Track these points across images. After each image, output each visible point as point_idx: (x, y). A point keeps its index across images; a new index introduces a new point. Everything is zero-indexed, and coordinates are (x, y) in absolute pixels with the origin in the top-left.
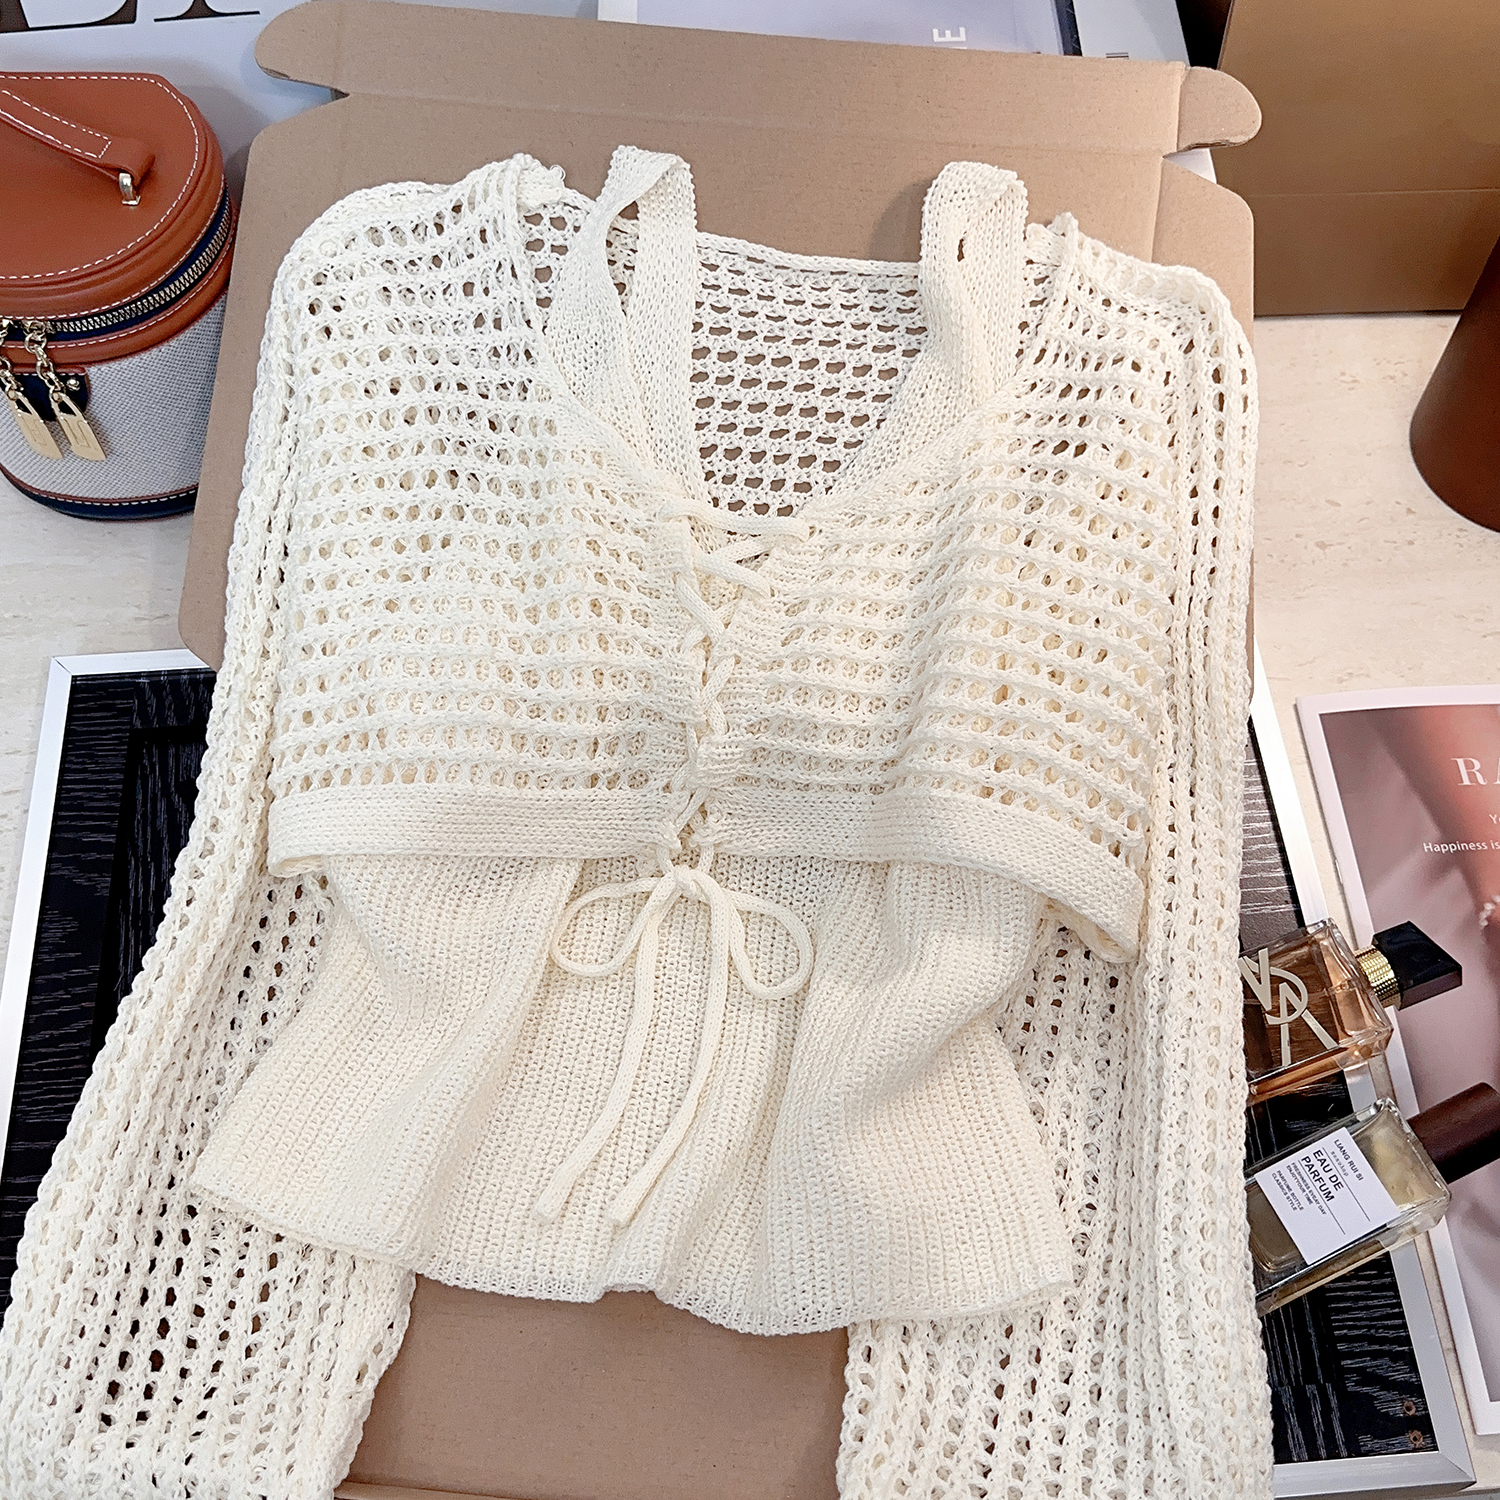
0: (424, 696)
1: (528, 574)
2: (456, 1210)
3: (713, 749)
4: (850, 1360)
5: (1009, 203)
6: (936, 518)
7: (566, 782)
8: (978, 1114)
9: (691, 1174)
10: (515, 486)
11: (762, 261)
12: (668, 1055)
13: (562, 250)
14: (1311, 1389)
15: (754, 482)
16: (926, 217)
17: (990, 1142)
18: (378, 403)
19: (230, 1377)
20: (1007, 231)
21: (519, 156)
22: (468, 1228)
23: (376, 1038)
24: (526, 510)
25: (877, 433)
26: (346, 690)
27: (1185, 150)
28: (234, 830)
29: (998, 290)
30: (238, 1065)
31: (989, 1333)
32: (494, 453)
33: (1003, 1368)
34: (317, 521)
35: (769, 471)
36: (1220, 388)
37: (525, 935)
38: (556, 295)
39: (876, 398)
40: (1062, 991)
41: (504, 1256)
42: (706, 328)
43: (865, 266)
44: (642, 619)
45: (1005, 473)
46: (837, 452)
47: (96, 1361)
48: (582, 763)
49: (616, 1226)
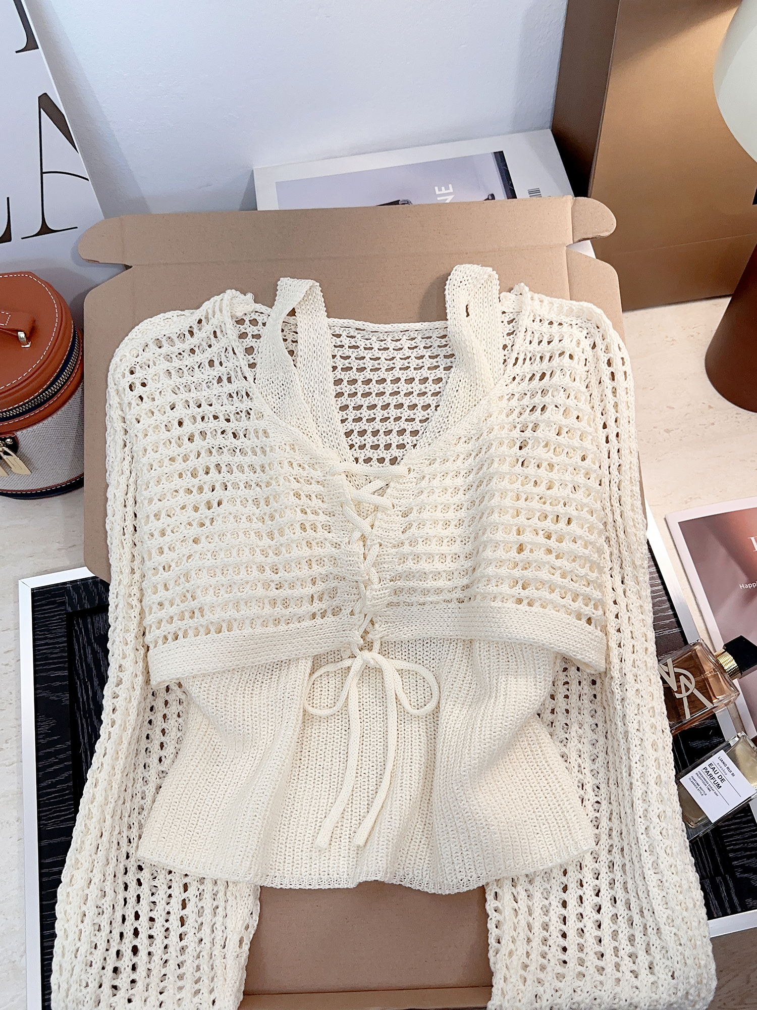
0: (220, 587)
1: (265, 514)
2: (276, 849)
3: (374, 593)
4: (488, 899)
6: (473, 456)
7: (300, 619)
8: (536, 765)
9: (394, 818)
11: (364, 330)
13: (257, 337)
14: (719, 879)
15: (375, 447)
16: (447, 298)
17: (544, 779)
18: (173, 433)
19: (174, 954)
20: (490, 298)
21: (228, 291)
22: (283, 858)
23: (220, 764)
24: (259, 480)
25: (436, 413)
26: (179, 589)
27: (577, 242)
28: (132, 669)
29: (489, 330)
30: (152, 787)
31: (555, 875)
32: (238, 451)
33: (565, 892)
34: (151, 501)
35: (382, 440)
36: (611, 369)
37: (290, 702)
38: (258, 361)
39: (433, 395)
40: (568, 690)
41: (304, 870)
42: (339, 368)
43: (418, 326)
44: (327, 528)
45: (506, 429)
46: (416, 425)
47: (105, 959)
48: (307, 608)
49: (358, 847)
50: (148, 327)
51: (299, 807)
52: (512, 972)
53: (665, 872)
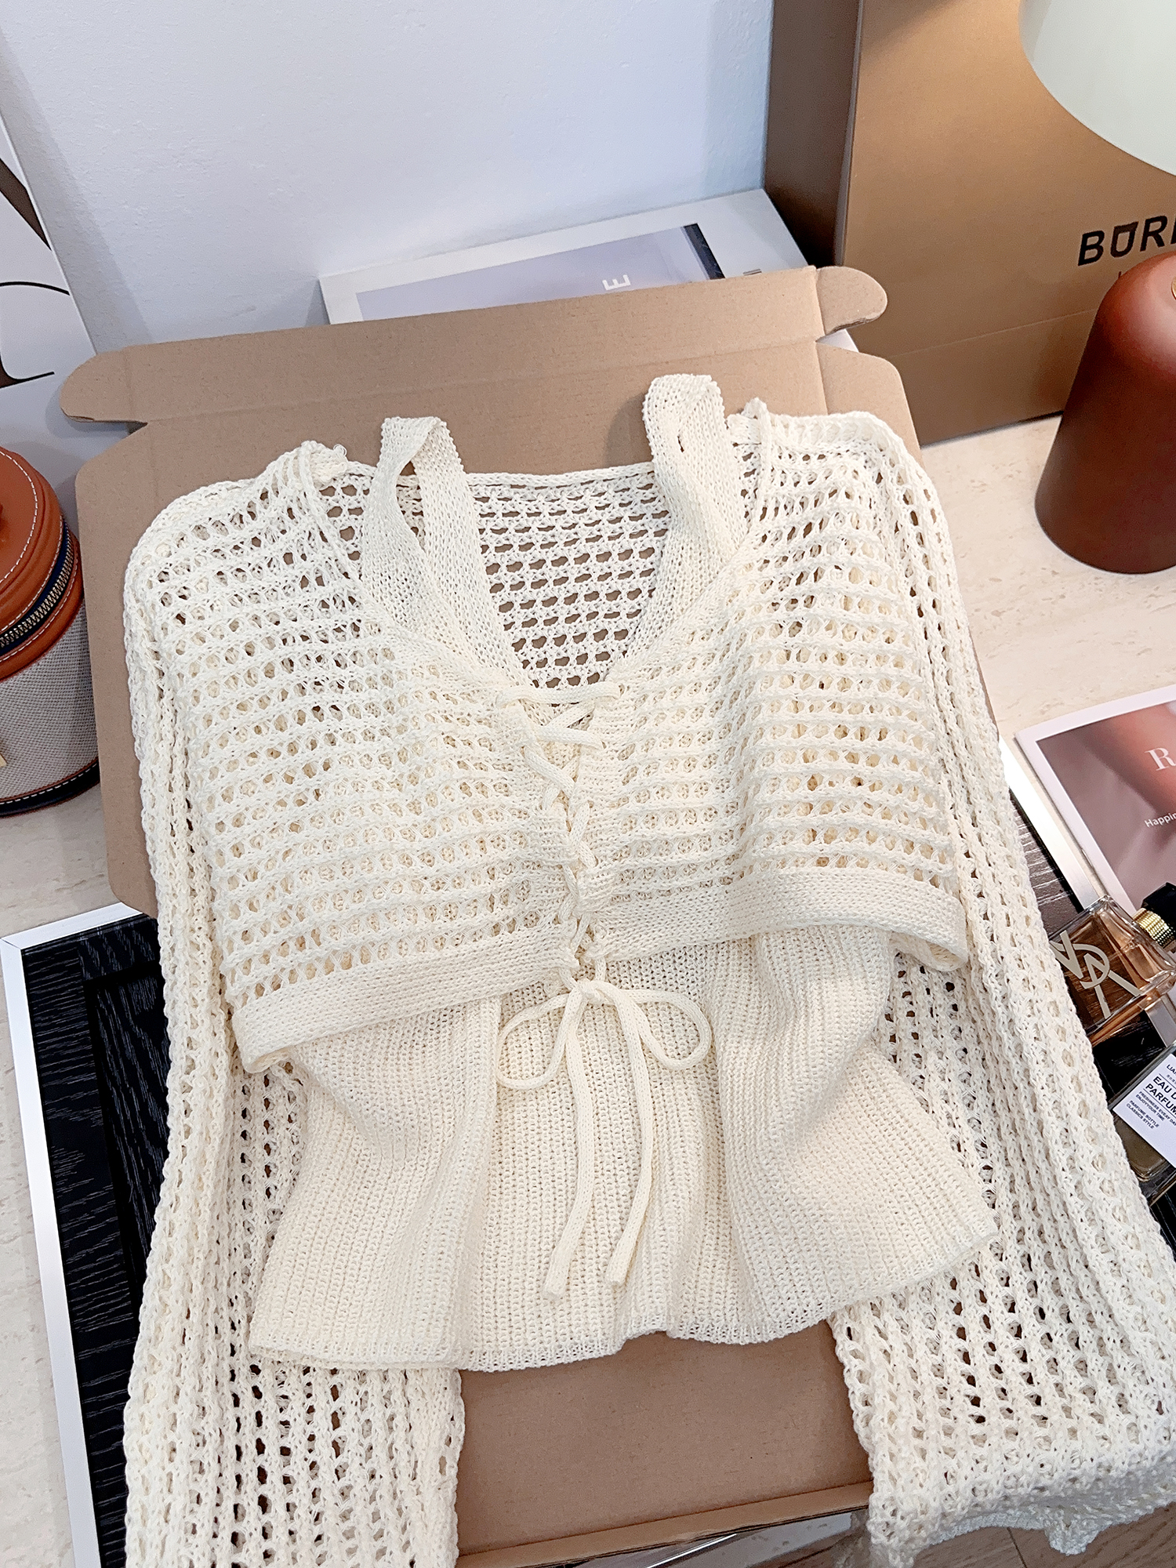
0: (343, 894)
1: (401, 776)
2: (479, 1308)
3: (589, 880)
4: (838, 1342)
5: (707, 401)
6: (717, 657)
7: (476, 936)
9: (668, 1229)
10: (370, 707)
11: (524, 486)
12: (615, 1136)
13: (358, 511)
15: (562, 661)
16: (648, 424)
17: (898, 1138)
18: (240, 666)
19: (331, 1501)
20: (712, 424)
21: (306, 443)
23: (370, 1185)
24: (386, 725)
25: (651, 601)
26: (275, 906)
27: (831, 333)
28: (208, 1044)
30: (259, 1237)
31: (940, 1290)
33: (959, 1314)
34: (214, 773)
35: (572, 650)
36: (911, 508)
37: (474, 1068)
38: (362, 547)
39: (642, 574)
40: (911, 1003)
42: (492, 548)
43: (607, 473)
44: (503, 789)
45: (763, 610)
46: (623, 623)
47: (216, 1520)
48: (485, 917)
49: (615, 1286)
50: (183, 510)
51: (509, 1237)
52: (901, 1442)
53: (1120, 1248)
